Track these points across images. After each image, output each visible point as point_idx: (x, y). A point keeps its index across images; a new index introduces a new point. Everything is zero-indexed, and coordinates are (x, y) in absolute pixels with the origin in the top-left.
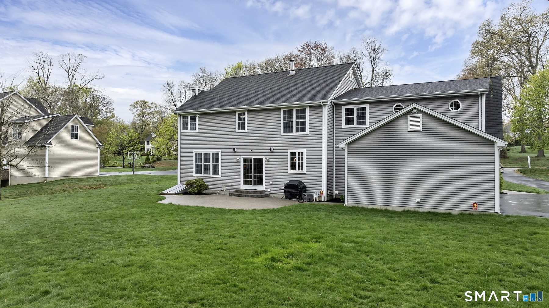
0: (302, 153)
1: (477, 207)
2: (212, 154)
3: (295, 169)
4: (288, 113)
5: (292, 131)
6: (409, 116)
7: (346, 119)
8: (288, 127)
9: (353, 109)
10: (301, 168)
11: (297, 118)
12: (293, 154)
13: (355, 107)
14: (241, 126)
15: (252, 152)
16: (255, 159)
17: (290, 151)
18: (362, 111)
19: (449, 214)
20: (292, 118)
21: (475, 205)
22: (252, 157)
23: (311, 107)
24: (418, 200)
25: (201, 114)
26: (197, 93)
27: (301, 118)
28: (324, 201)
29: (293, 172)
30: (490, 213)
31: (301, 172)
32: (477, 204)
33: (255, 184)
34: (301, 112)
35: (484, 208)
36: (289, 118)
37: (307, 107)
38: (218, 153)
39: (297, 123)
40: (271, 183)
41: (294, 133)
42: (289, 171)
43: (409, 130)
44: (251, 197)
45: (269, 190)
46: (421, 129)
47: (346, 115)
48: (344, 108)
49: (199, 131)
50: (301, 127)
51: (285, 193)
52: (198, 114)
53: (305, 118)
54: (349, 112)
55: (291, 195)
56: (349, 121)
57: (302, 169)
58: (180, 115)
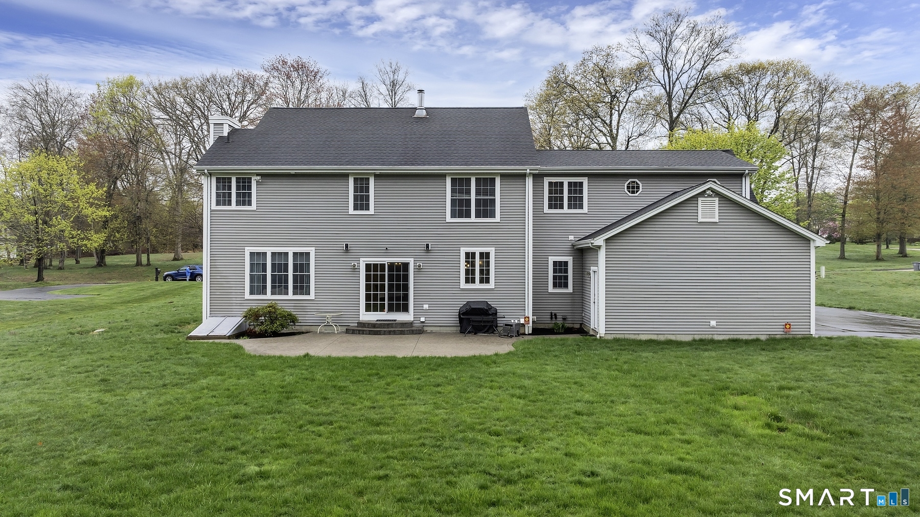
0: (488, 254)
1: (790, 328)
2: (292, 255)
3: (473, 281)
4: (460, 183)
5: (468, 215)
6: (700, 199)
7: (550, 199)
8: (461, 209)
9: (562, 184)
10: (485, 280)
11: (478, 193)
12: (470, 256)
13: (566, 181)
14: (361, 202)
15: (387, 252)
16: (391, 265)
17: (463, 250)
18: (576, 188)
19: (758, 340)
20: (468, 192)
21: (788, 326)
22: (386, 260)
23: (504, 176)
24: (713, 323)
25: (265, 176)
26: (226, 131)
27: (486, 194)
28: (529, 334)
29: (470, 286)
30: (803, 336)
31: (485, 286)
32: (790, 325)
33: (391, 309)
34: (486, 183)
35: (797, 331)
36: (461, 192)
37: (497, 176)
38: (308, 254)
39: (478, 202)
40: (426, 306)
41: (473, 219)
42: (463, 285)
43: (700, 220)
44: (401, 334)
45: (423, 319)
46: (716, 220)
47: (550, 192)
48: (547, 181)
49: (258, 208)
50: (486, 209)
51: (460, 323)
52: (258, 175)
53: (493, 193)
54: (556, 188)
55: (473, 327)
56: (555, 202)
57: (488, 281)
58: (211, 174)
